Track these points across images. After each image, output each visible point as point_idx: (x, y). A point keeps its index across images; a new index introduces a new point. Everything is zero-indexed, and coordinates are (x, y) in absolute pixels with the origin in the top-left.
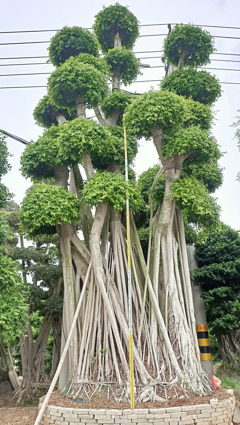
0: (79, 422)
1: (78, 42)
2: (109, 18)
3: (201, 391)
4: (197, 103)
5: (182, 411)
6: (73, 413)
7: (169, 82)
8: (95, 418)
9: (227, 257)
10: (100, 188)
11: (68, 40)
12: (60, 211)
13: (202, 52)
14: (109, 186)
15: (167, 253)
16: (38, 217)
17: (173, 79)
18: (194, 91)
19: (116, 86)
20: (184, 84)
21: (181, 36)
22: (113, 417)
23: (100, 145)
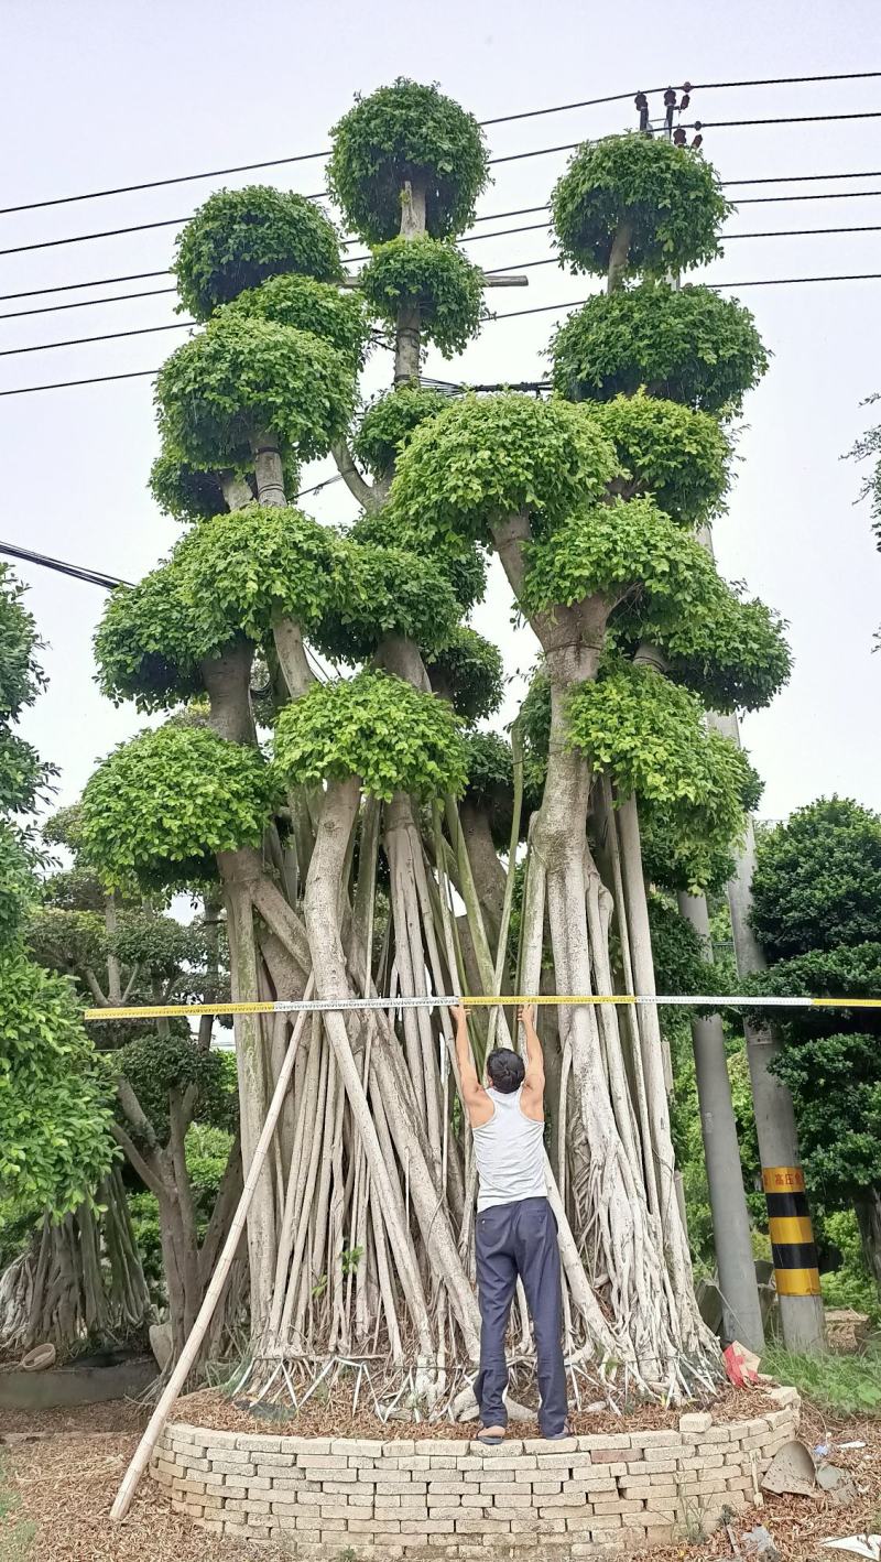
0: (252, 1474)
1: (263, 240)
2: (372, 135)
3: (668, 1389)
4: (669, 405)
5: (577, 1451)
6: (236, 1449)
7: (573, 339)
8: (299, 1465)
9: (859, 925)
10: (317, 733)
11: (229, 236)
12: (194, 814)
13: (680, 223)
14: (345, 723)
15: (566, 930)
16: (124, 837)
17: (587, 330)
18: (660, 365)
19: (406, 369)
20: (620, 344)
21: (598, 179)
22: (353, 1462)
23: (312, 591)
